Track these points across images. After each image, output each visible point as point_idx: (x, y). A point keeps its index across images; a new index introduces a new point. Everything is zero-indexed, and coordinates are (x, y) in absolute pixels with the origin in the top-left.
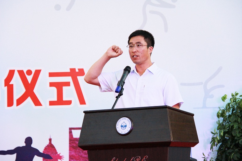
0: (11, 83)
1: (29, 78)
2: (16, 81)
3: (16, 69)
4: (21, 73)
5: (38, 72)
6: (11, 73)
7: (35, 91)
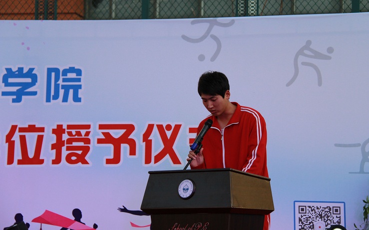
0: (149, 139)
1: (169, 134)
2: (155, 136)
3: (156, 123)
4: (160, 127)
5: (178, 127)
6: (150, 127)
7: (175, 147)
